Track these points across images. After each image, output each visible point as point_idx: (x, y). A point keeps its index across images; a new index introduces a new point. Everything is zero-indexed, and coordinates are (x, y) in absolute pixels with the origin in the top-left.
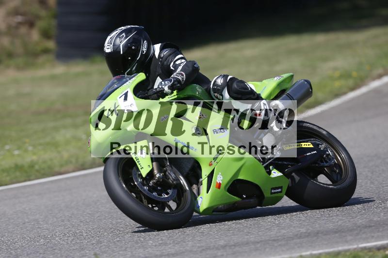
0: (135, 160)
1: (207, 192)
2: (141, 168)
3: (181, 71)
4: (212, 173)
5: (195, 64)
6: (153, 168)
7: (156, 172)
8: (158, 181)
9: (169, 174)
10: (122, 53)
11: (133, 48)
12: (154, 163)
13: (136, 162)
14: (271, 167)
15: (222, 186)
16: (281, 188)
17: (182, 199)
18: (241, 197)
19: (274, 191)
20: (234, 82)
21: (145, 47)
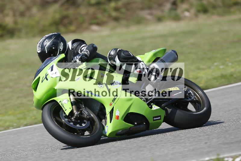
0: (61, 105)
1: (110, 122)
2: (65, 110)
3: (86, 49)
4: (112, 110)
5: (94, 45)
6: (73, 109)
7: (75, 111)
8: (76, 117)
9: (84, 112)
10: (47, 52)
11: (53, 48)
12: (74, 106)
13: (62, 107)
14: (152, 104)
15: (120, 118)
16: (160, 116)
17: (94, 127)
18: (133, 124)
19: (155, 119)
20: (122, 52)
21: (62, 46)
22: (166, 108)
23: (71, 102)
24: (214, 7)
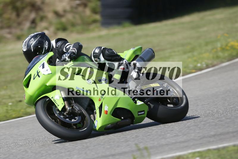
0: (53, 101)
1: (100, 117)
2: (58, 106)
3: (73, 48)
4: (101, 105)
5: (79, 43)
6: (65, 105)
7: (67, 107)
8: (69, 112)
9: (75, 107)
10: (32, 51)
11: (39, 47)
12: (65, 102)
13: (54, 102)
15: (109, 113)
16: (144, 111)
17: (85, 121)
18: (120, 118)
19: (140, 113)
20: (106, 50)
21: (47, 45)
22: (149, 103)
23: (63, 98)
24: (73, 25)
